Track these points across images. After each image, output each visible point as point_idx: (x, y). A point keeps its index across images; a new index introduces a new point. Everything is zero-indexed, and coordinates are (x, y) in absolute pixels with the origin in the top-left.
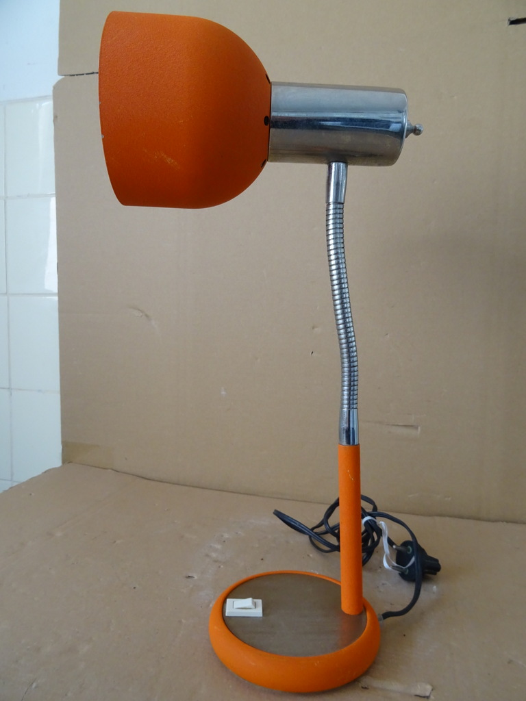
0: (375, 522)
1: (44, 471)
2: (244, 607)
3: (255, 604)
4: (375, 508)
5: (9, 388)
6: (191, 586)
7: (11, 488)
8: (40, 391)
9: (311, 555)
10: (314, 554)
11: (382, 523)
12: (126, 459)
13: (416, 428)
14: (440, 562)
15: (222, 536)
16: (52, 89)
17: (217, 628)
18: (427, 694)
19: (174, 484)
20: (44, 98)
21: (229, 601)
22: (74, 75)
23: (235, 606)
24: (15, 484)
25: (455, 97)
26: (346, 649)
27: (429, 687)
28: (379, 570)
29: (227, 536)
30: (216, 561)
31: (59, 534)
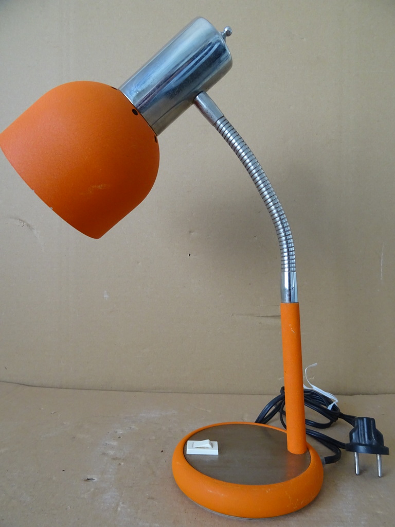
3: (212, 445)
6: (92, 490)
15: (116, 432)
17: (179, 463)
21: (189, 442)
23: (195, 446)
29: (121, 432)
30: (115, 459)
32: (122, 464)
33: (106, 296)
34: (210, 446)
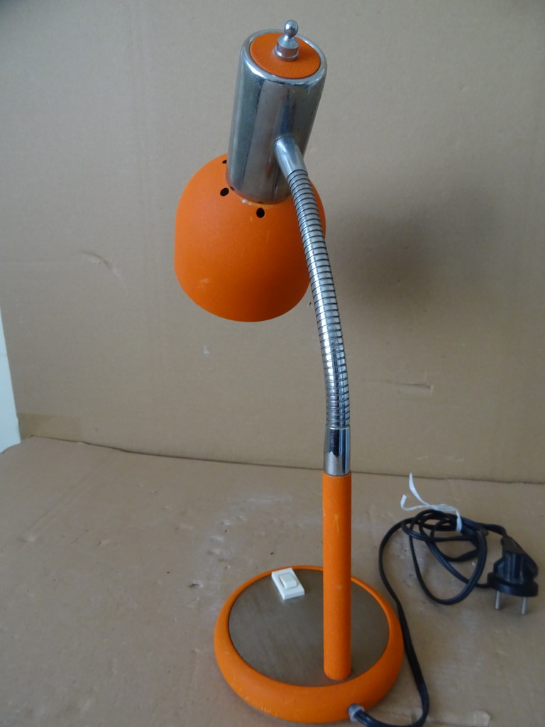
6: (198, 599)
13: (428, 387)
15: (222, 523)
27: (486, 716)
29: (228, 524)
30: (221, 560)
31: (32, 539)
32: (229, 567)
33: (206, 352)
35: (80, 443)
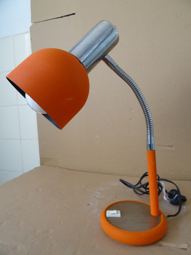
0: (159, 183)
1: (34, 168)
2: (113, 213)
3: (118, 213)
4: (159, 178)
5: (20, 139)
6: (90, 208)
7: (23, 174)
8: (31, 139)
9: (135, 196)
10: (135, 195)
11: (162, 183)
12: (63, 163)
13: (173, 146)
14: (186, 198)
15: (100, 189)
16: (29, 28)
17: (104, 221)
18: (186, 248)
19: (81, 171)
20: (27, 32)
21: (107, 211)
22: (37, 22)
23: (110, 213)
24: (24, 173)
25: (183, 16)
26: (154, 228)
27: (186, 245)
28: (162, 201)
29: (102, 190)
30: (98, 199)
31: (40, 190)
32: (101, 200)
33: (97, 137)
34: (117, 213)
35: (57, 167)
